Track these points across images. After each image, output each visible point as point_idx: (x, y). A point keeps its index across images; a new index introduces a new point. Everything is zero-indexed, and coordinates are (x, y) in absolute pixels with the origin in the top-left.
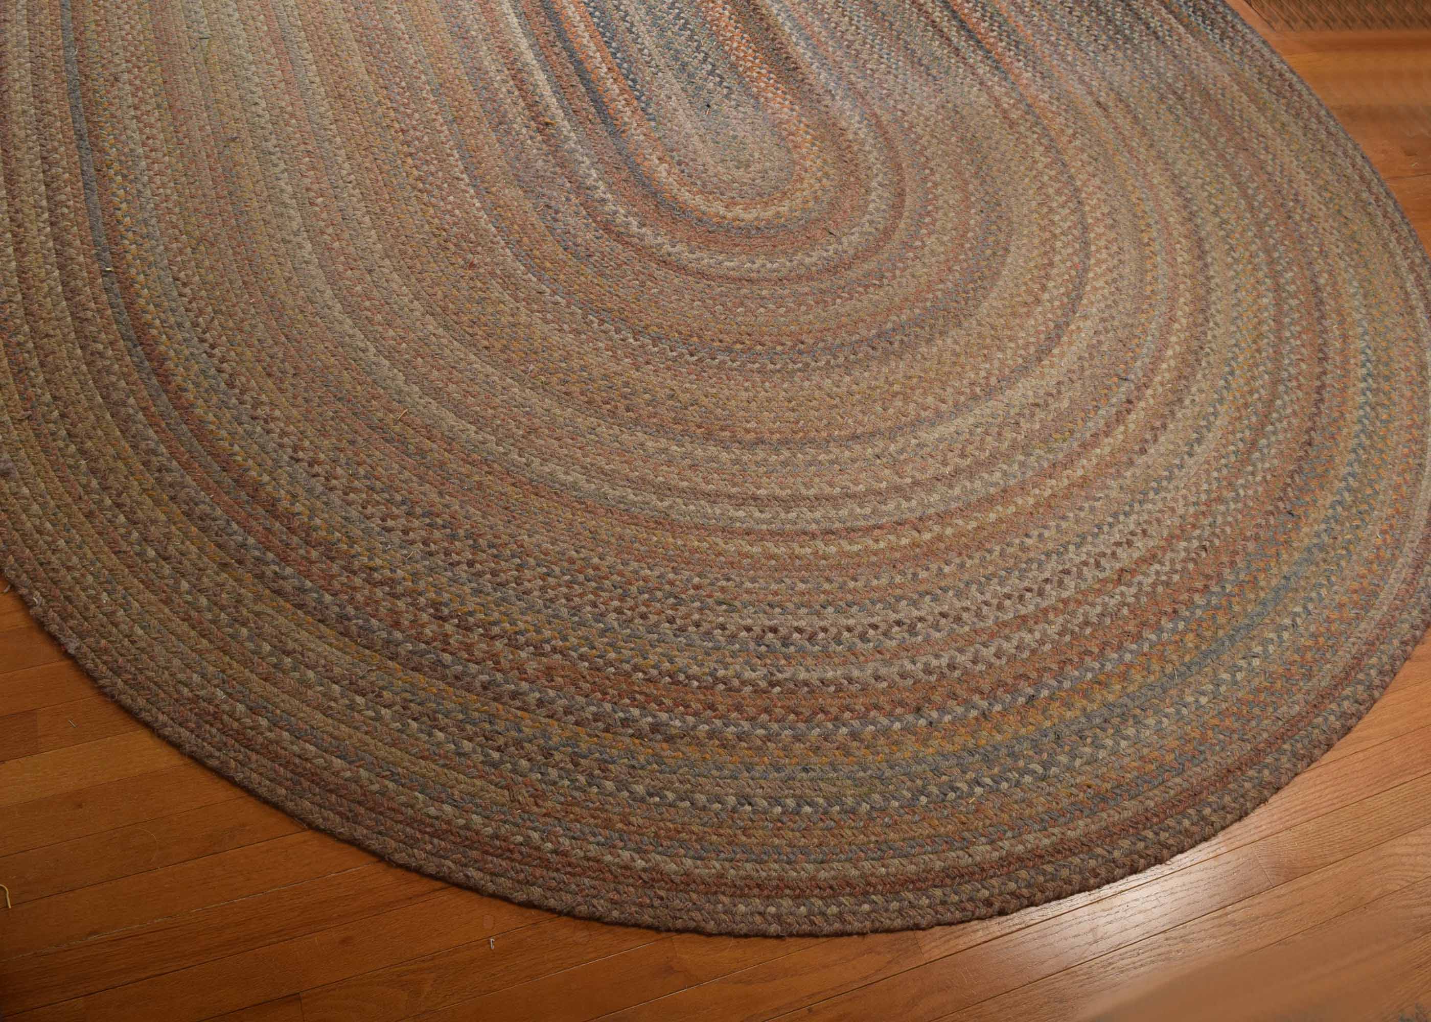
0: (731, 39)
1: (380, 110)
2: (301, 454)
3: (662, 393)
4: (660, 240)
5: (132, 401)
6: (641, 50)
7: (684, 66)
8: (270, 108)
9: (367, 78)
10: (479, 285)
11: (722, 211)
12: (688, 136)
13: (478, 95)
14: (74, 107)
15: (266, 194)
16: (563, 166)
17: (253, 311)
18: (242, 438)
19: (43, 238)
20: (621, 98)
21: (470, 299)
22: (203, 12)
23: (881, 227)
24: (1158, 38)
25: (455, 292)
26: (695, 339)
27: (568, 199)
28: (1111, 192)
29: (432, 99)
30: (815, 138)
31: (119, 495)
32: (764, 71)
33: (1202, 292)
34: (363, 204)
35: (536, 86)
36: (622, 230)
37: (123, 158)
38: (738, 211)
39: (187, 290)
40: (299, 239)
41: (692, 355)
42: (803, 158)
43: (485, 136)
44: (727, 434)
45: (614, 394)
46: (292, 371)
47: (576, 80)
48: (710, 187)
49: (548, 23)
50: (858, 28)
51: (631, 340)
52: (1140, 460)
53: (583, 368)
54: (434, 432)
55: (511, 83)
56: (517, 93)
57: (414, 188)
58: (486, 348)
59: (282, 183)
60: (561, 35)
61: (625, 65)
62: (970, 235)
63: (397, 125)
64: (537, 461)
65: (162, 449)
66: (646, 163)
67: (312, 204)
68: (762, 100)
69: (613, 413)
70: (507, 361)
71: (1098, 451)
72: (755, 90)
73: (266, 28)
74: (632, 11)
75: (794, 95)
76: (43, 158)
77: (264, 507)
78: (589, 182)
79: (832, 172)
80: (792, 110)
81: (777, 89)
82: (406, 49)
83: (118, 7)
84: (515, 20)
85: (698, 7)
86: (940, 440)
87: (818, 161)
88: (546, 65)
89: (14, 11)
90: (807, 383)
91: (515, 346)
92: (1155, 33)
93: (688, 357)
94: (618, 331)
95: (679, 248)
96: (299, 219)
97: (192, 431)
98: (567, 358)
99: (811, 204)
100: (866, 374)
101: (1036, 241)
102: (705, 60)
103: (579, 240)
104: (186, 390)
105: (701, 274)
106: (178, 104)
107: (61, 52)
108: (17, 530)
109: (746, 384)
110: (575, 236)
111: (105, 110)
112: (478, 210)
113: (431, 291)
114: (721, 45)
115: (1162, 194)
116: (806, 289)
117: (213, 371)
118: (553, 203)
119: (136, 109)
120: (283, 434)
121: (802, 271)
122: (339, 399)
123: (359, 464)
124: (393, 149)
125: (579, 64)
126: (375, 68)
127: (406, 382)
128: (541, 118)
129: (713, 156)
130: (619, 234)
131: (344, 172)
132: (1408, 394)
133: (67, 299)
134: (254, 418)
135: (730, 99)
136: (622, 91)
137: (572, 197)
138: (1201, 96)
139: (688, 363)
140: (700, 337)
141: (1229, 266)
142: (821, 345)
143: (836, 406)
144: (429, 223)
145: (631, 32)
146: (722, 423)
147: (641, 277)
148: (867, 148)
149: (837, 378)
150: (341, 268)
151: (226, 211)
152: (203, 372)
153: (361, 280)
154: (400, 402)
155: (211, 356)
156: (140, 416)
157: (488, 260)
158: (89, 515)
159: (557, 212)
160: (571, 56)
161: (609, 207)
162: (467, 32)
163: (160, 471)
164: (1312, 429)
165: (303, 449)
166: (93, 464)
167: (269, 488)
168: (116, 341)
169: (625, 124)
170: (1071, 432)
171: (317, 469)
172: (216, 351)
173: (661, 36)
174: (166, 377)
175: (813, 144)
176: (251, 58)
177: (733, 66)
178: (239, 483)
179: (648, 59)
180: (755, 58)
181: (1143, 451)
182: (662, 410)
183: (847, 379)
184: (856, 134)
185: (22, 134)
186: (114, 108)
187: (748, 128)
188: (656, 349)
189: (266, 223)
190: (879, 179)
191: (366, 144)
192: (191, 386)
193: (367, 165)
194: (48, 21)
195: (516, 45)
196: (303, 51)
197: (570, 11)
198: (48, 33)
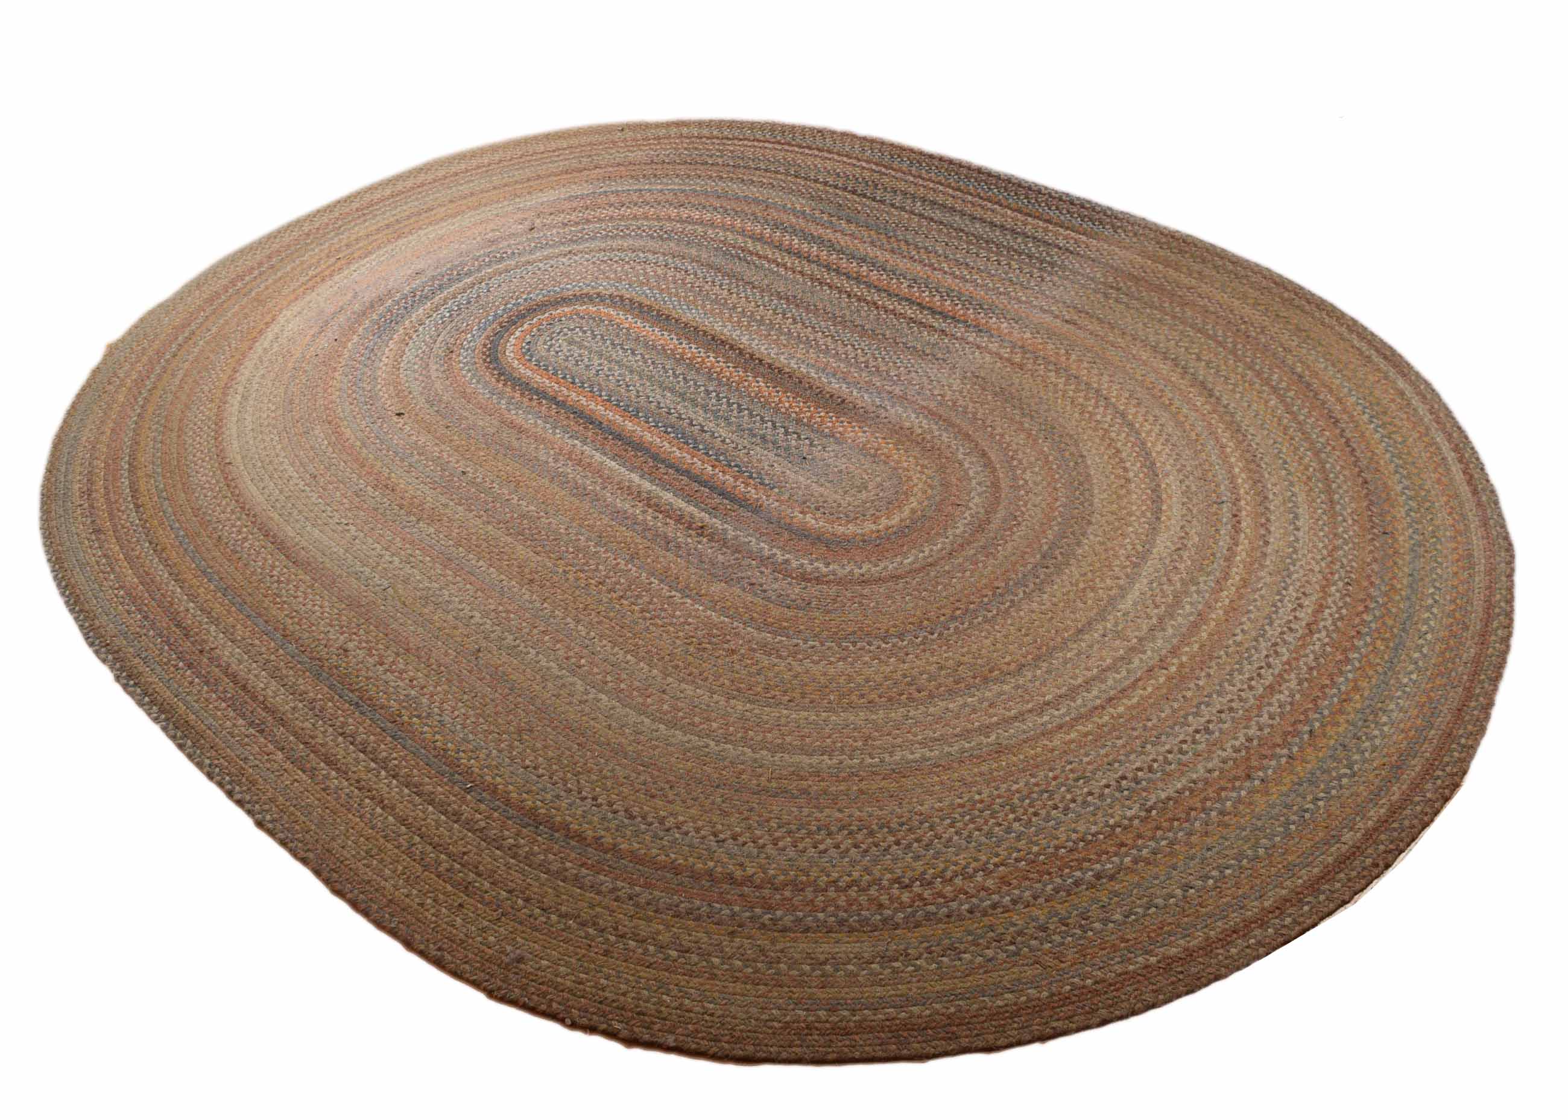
0: (780, 401)
1: (571, 576)
2: (722, 836)
3: (933, 668)
4: (848, 569)
5: (568, 865)
6: (723, 441)
7: (763, 437)
8: (485, 614)
9: (540, 559)
10: (749, 662)
11: (874, 527)
12: (807, 487)
13: (634, 530)
14: (331, 687)
15: (538, 677)
16: (739, 552)
17: (602, 761)
18: (671, 847)
19: (396, 790)
20: (738, 483)
21: (750, 674)
22: (367, 570)
23: (989, 484)
24: (1071, 253)
25: (737, 676)
26: (926, 622)
27: (762, 573)
28: (1121, 381)
29: (603, 550)
30: (895, 444)
31: (616, 929)
32: (822, 414)
33: (1228, 418)
34: (616, 649)
35: (670, 504)
36: (817, 575)
37: (404, 704)
38: (884, 521)
39: (541, 771)
40: (591, 696)
41: (932, 634)
42: (898, 462)
43: (665, 557)
44: (997, 672)
45: (902, 687)
46: (667, 786)
47: (696, 486)
48: (852, 515)
49: (640, 454)
50: (863, 350)
51: (884, 645)
52: (1269, 550)
53: (867, 681)
54: (802, 773)
55: (650, 510)
56: (661, 516)
57: (645, 619)
58: (790, 701)
59: (543, 663)
60: (655, 457)
61: (722, 458)
62: (1051, 458)
63: (593, 581)
64: (887, 756)
65: (620, 884)
66: (795, 520)
67: (580, 667)
68: (838, 435)
69: (913, 700)
70: (811, 702)
71: (1238, 558)
72: (827, 430)
73: (428, 559)
74: (693, 416)
75: (857, 421)
76: (341, 734)
77: (726, 883)
78: (766, 553)
79: (926, 462)
80: (864, 432)
81: (842, 422)
82: (550, 523)
83: (295, 597)
84: (613, 463)
85: (737, 390)
86: (1135, 604)
87: (911, 459)
88: (665, 485)
89: (212, 639)
90: (1022, 613)
91: (808, 689)
92: (1067, 250)
93: (930, 637)
94: (870, 644)
95: (865, 567)
96: (580, 682)
97: (631, 861)
98: (850, 679)
99: (929, 491)
100: (1055, 587)
101: (1097, 440)
102: (774, 427)
103: (793, 597)
104: (602, 837)
105: (896, 578)
106: (411, 645)
107: (281, 651)
108: (563, 991)
109: (983, 634)
110: (788, 596)
111: (357, 677)
112: (703, 611)
113: (718, 683)
114: (777, 410)
115: (1155, 364)
116: (972, 552)
117: (610, 815)
118: (754, 581)
119: (381, 665)
120: (698, 830)
121: (960, 541)
122: (718, 787)
123: (768, 821)
124: (605, 600)
125: (687, 473)
126: (539, 548)
127: (754, 752)
128: (694, 526)
129: (836, 492)
130: (817, 579)
131: (583, 633)
132: (1405, 416)
133: (456, 822)
134: (668, 830)
135: (815, 446)
136: (736, 478)
137: (763, 569)
138: (1130, 280)
139: (933, 640)
140: (928, 620)
141: (1233, 391)
142: (1011, 583)
143: (1052, 618)
144: (678, 638)
145: (706, 432)
146: (988, 668)
147: (856, 600)
148: (937, 433)
149: (1038, 599)
150: (640, 700)
151: (519, 703)
152: (603, 819)
153: (662, 701)
154: (761, 767)
155: (599, 806)
156: (584, 871)
157: (741, 642)
158: (606, 953)
159: (761, 585)
160: (677, 470)
161: (795, 564)
162: (585, 489)
163: (631, 899)
164: (1361, 471)
165: (721, 832)
166: (578, 920)
167: (719, 869)
168: (520, 831)
169: (758, 500)
170: (1213, 555)
171: (741, 840)
172: (600, 801)
173: (730, 424)
174: (579, 836)
175: (898, 449)
176: (437, 586)
177: (798, 421)
178: (695, 876)
179: (734, 445)
180: (809, 407)
181: (1267, 543)
182: (942, 680)
183: (1045, 596)
184: (920, 427)
185: (307, 725)
186: (363, 673)
187: (844, 460)
188: (905, 643)
189: (557, 696)
190: (961, 450)
191: (581, 606)
192: (603, 833)
193: (596, 619)
194: (248, 634)
195: (630, 481)
196: (473, 562)
197: (648, 437)
198: (257, 642)
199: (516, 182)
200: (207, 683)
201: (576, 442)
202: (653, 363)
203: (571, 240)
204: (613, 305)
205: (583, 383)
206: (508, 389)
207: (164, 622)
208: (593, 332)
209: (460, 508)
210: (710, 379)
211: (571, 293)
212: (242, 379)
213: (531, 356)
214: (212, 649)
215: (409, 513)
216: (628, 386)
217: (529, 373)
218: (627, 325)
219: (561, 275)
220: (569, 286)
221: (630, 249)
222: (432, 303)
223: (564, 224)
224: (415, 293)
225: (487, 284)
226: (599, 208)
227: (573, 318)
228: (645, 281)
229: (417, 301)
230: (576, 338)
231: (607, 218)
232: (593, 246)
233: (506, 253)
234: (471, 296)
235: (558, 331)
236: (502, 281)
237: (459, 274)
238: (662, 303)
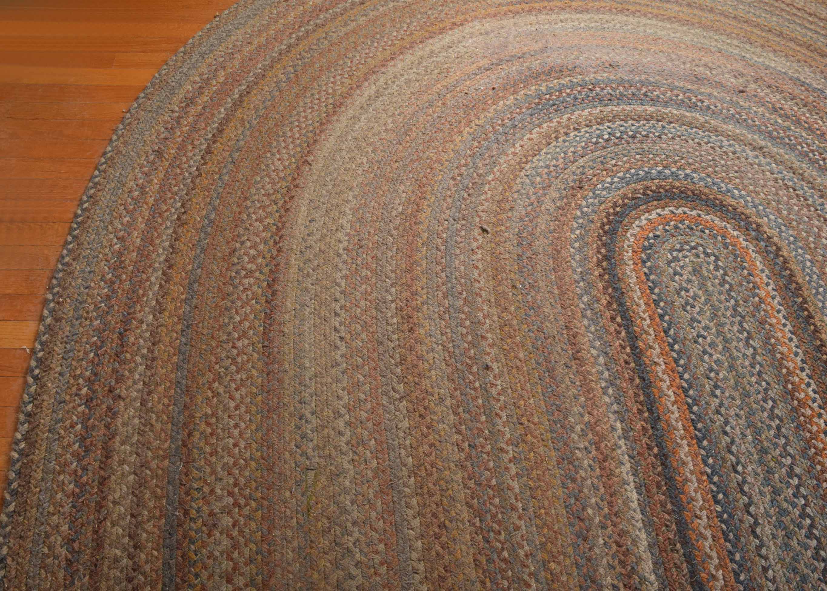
6: (765, 569)
9: (473, 575)
14: (167, 564)
22: (313, 423)
49: (669, 506)
73: (375, 463)
82: (518, 528)
83: (231, 398)
89: (130, 382)
107: (166, 463)
111: (197, 576)
126: (484, 559)
145: (755, 535)
162: (584, 508)
173: (787, 546)
176: (355, 514)
186: (206, 575)
194: (161, 407)
195: (634, 542)
196: (410, 512)
197: (692, 487)
198: (158, 426)
199: (758, 25)
200: (83, 439)
201: (618, 425)
202: (760, 373)
203: (770, 133)
204: (764, 253)
205: (675, 342)
206: (600, 285)
207: (113, 320)
208: (725, 274)
209: (452, 417)
210: (804, 452)
211: (733, 203)
212: (391, 70)
213: (649, 257)
214: (119, 396)
215: (402, 379)
216: (716, 387)
217: (633, 280)
218: (763, 294)
219: (736, 172)
220: (736, 192)
221: (820, 190)
222: (601, 111)
223: (774, 108)
224: (594, 87)
225: (664, 127)
226: (817, 113)
227: (716, 239)
228: (812, 245)
229: (591, 98)
230: (704, 269)
231: (818, 132)
232: (787, 156)
233: (702, 101)
234: (640, 129)
235: (693, 244)
236: (679, 133)
237: (645, 95)
238: (814, 291)
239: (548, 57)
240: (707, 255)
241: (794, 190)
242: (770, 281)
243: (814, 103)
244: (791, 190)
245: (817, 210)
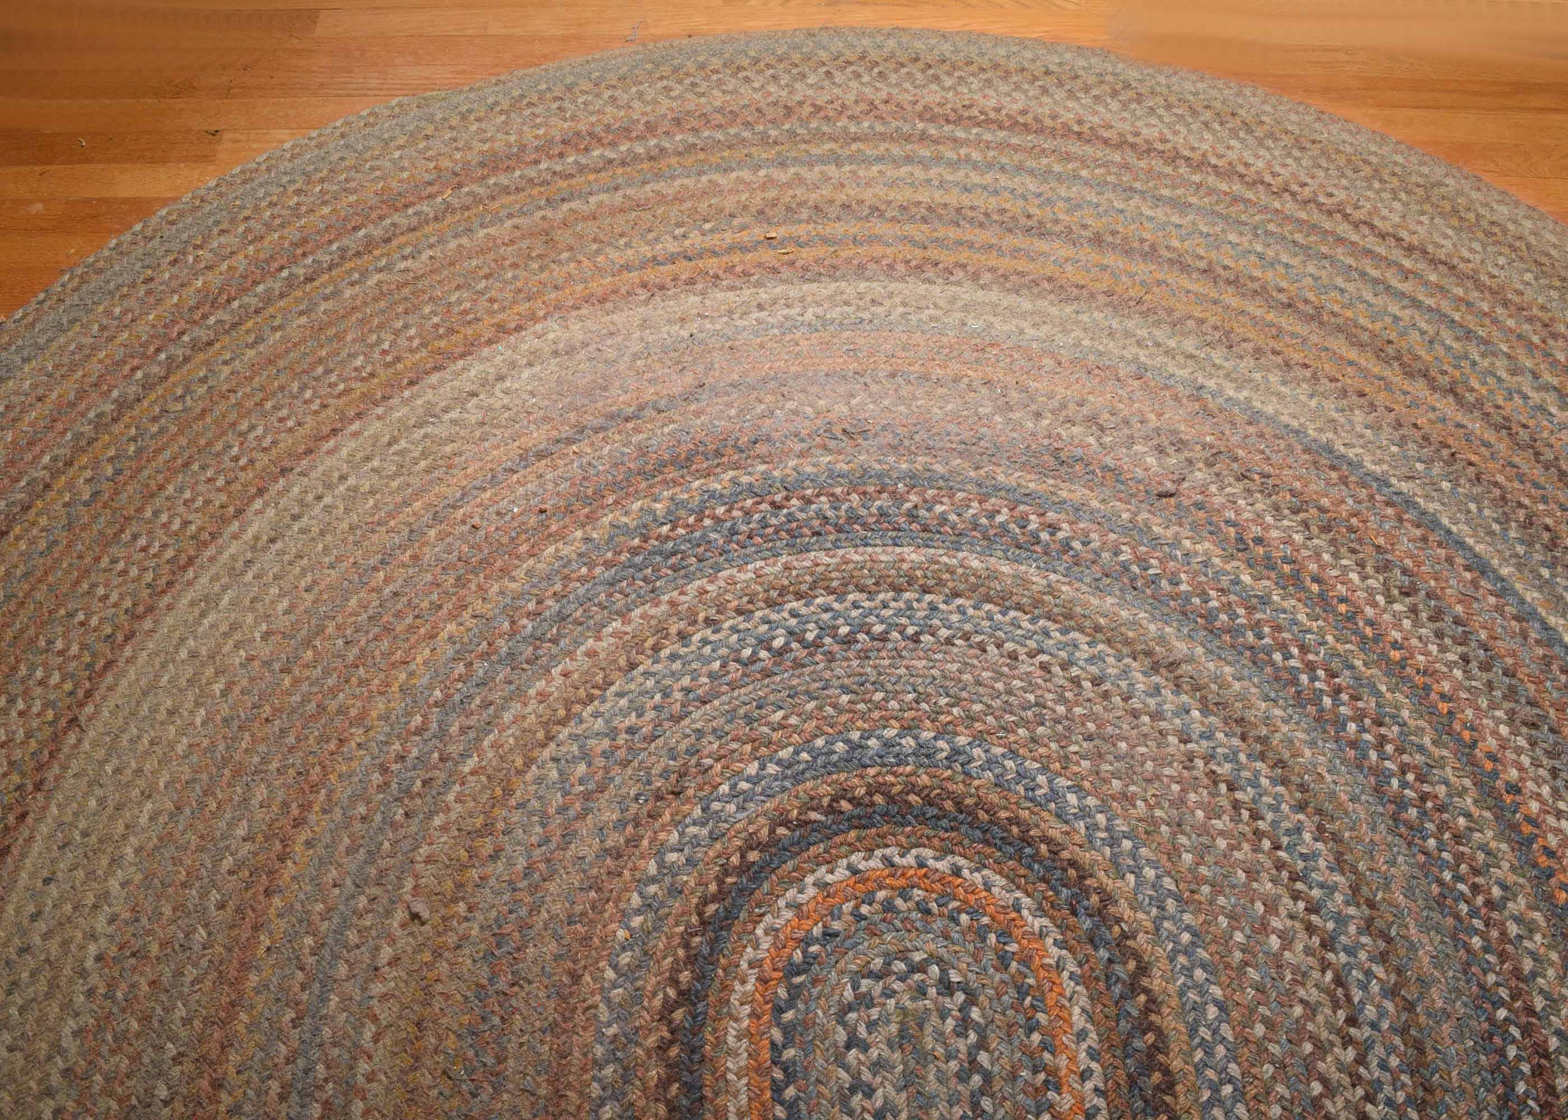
204: (1100, 982)
213: (795, 995)
217: (737, 1062)
218: (1065, 1104)
219: (1089, 738)
220: (1072, 798)
221: (1303, 788)
222: (787, 568)
223: (1241, 540)
224: (787, 499)
225: (933, 608)
226: (1353, 551)
227: (984, 940)
228: (1238, 955)
229: (770, 530)
230: (928, 1030)
231: (1342, 608)
232: (1237, 686)
233: (1053, 528)
234: (872, 619)
235: (918, 957)
236: (968, 627)
237: (912, 516)
238: (1206, 1095)
239: (698, 414)
240: (947, 988)
241: (1231, 788)
242: (1094, 1065)
243: (1354, 521)
244: (1223, 788)
245: (1277, 847)
